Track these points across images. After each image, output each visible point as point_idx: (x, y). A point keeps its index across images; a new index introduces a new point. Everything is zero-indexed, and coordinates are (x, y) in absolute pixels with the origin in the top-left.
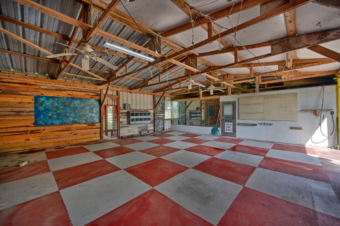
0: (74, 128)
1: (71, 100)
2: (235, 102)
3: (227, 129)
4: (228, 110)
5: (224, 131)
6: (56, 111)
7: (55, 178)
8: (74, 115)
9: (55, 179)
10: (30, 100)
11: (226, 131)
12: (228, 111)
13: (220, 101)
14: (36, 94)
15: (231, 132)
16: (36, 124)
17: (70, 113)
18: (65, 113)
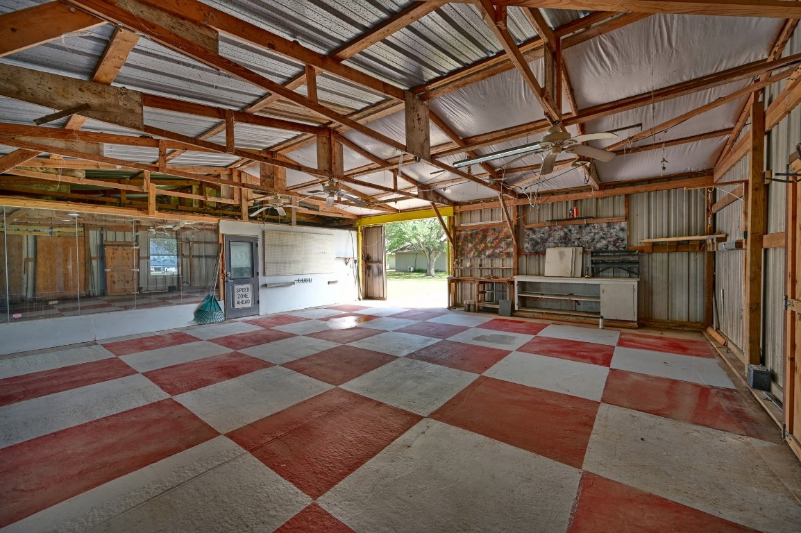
2: (256, 238)
3: (241, 300)
4: (239, 255)
5: (233, 306)
7: (589, 434)
9: (593, 431)
11: (237, 306)
12: (240, 257)
13: (221, 231)
15: (249, 305)
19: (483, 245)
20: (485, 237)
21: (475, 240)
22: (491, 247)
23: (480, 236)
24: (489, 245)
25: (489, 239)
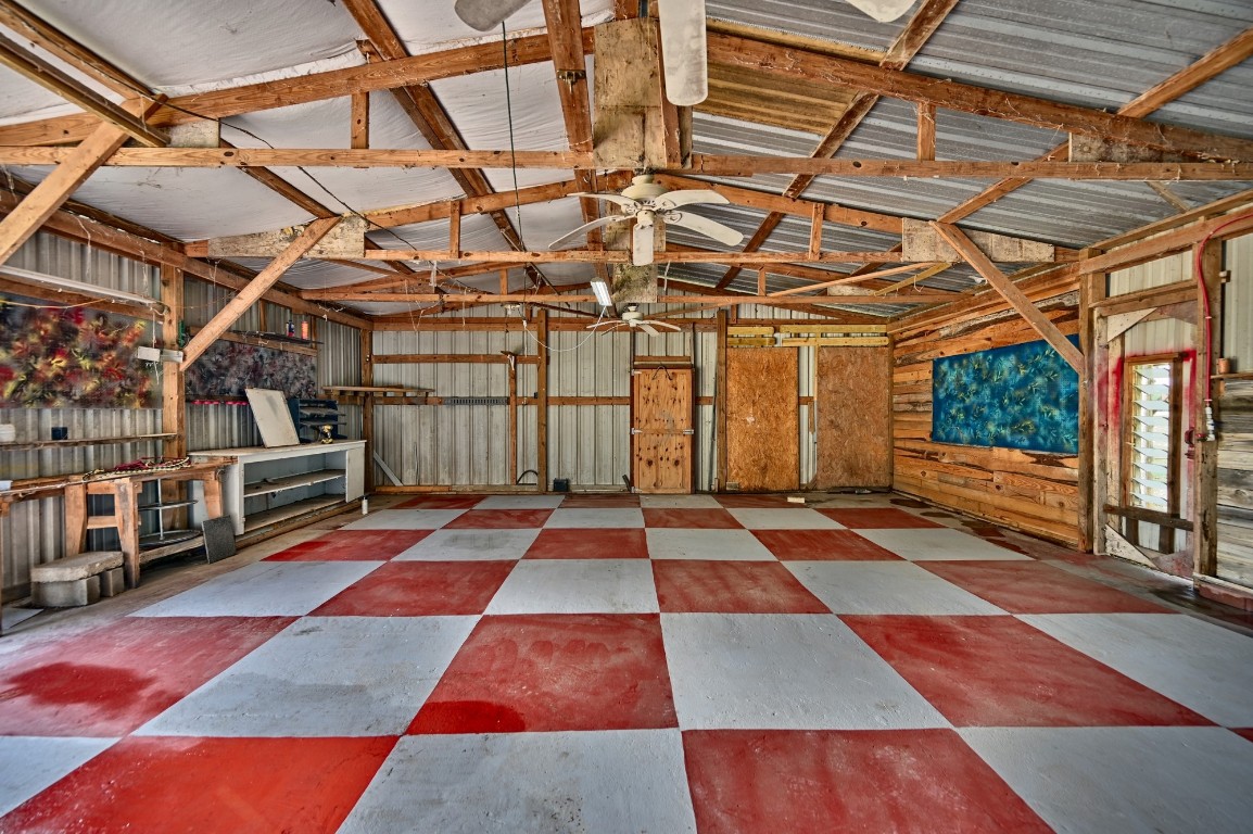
0: (998, 463)
1: (994, 359)
6: (963, 400)
8: (998, 414)
10: (926, 373)
14: (934, 354)
16: (934, 437)
17: (991, 405)
18: (979, 405)
19: (59, 363)
20: (67, 333)
21: (23, 338)
22: (94, 370)
23: (49, 327)
24: (86, 363)
25: (81, 343)
